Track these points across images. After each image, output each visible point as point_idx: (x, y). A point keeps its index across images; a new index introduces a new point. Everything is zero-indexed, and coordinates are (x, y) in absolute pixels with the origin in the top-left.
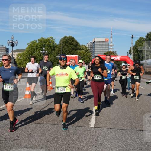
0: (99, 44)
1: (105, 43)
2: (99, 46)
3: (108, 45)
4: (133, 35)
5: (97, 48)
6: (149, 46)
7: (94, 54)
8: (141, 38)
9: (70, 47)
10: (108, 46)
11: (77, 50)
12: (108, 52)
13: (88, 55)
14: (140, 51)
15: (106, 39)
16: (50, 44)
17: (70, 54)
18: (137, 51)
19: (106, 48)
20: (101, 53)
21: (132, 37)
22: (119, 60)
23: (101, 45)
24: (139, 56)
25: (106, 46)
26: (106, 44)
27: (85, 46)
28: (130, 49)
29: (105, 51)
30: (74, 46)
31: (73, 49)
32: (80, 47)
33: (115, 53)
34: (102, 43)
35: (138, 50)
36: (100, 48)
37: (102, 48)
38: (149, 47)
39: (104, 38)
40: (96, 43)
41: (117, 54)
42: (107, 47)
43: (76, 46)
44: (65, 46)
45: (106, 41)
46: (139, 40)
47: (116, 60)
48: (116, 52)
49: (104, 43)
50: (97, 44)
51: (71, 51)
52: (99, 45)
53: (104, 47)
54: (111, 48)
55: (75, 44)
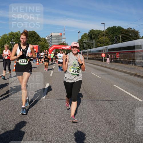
4: (79, 31)
5: (53, 40)
6: (91, 39)
8: (85, 34)
9: (33, 39)
10: (61, 39)
11: (38, 42)
12: (61, 43)
16: (18, 36)
18: (83, 43)
19: (60, 41)
21: (79, 33)
22: (69, 49)
24: (84, 46)
25: (60, 39)
26: (60, 37)
27: (44, 38)
29: (59, 42)
30: (36, 39)
32: (41, 39)
36: (56, 40)
39: (59, 33)
41: (68, 45)
43: (38, 38)
47: (66, 49)
48: (67, 43)
50: (53, 37)
51: (33, 42)
52: (55, 38)
53: (58, 40)
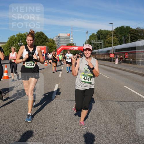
0: (62, 38)
1: (68, 37)
2: (62, 39)
3: (70, 39)
4: (87, 32)
5: (61, 41)
7: (59, 45)
9: (41, 40)
11: (46, 43)
13: (54, 46)
14: (93, 43)
15: (68, 34)
17: (41, 45)
20: (65, 44)
22: (77, 49)
23: (64, 39)
27: (52, 39)
28: (85, 42)
29: (67, 43)
30: (44, 39)
31: (43, 41)
32: (48, 40)
33: (75, 45)
34: (65, 37)
35: (91, 42)
36: (63, 41)
37: (65, 41)
38: (99, 40)
40: (61, 37)
42: (69, 40)
44: (37, 40)
45: (68, 35)
46: (92, 35)
47: (75, 49)
49: (66, 37)
51: (41, 43)
53: (66, 40)
54: (72, 41)
55: (45, 38)
